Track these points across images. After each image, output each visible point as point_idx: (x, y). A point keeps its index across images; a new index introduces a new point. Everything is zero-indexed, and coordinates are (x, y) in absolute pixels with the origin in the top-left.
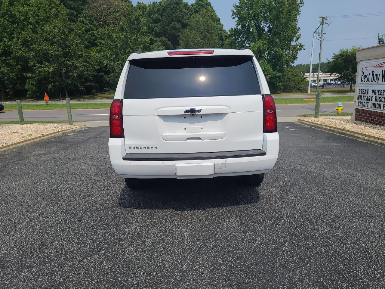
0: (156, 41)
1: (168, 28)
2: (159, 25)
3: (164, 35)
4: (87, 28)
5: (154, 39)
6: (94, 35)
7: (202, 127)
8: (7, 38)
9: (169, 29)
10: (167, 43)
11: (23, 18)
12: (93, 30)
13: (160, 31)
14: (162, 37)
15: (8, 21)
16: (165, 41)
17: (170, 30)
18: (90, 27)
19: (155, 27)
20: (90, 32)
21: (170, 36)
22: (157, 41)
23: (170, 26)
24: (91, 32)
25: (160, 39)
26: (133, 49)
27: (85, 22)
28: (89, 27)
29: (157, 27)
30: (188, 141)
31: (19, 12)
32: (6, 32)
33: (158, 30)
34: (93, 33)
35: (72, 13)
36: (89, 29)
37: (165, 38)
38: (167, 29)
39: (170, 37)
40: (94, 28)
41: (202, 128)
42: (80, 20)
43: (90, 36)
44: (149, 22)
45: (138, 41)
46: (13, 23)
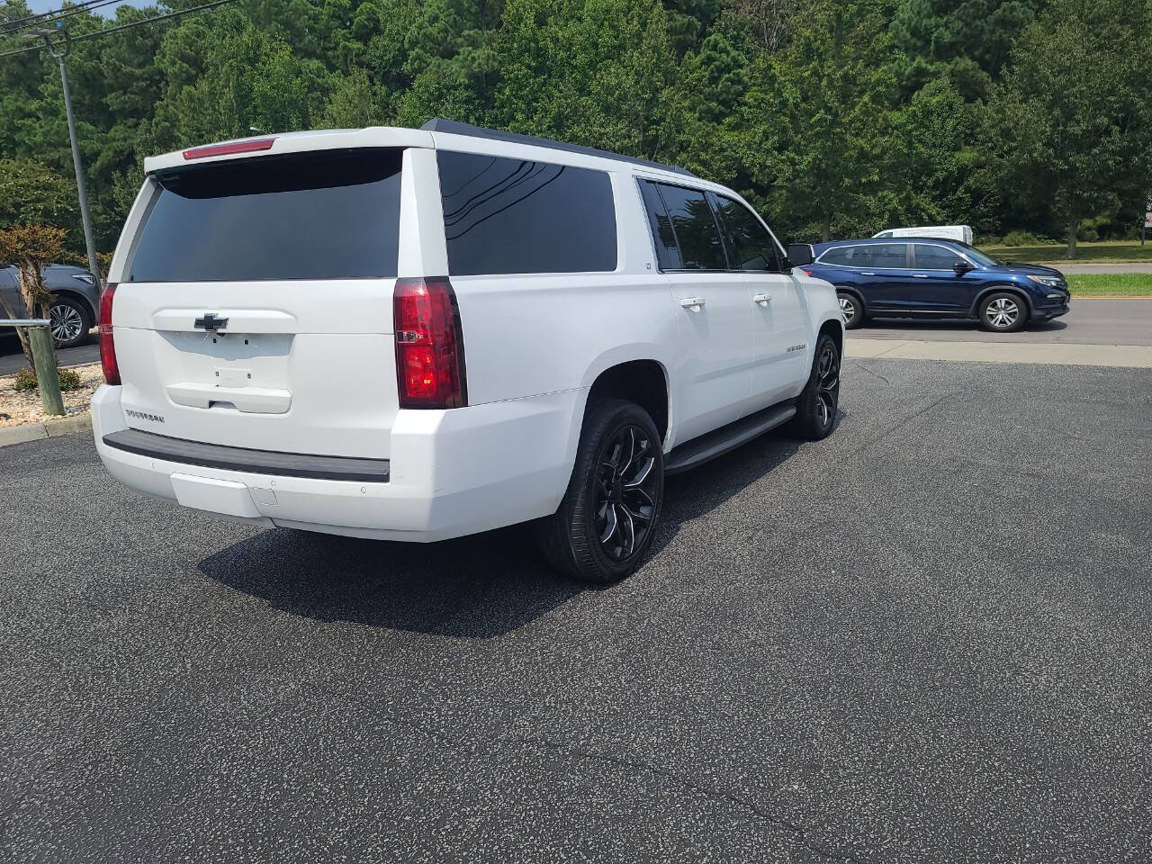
0: (936, 75)
1: (985, 24)
2: (953, 19)
3: (970, 51)
4: (723, 63)
5: (929, 67)
6: (739, 82)
7: (249, 371)
8: (523, 112)
9: (987, 28)
10: (973, 77)
11: (562, 54)
12: (741, 66)
13: (954, 40)
14: (961, 57)
15: (529, 67)
16: (968, 70)
17: (993, 32)
18: (733, 58)
19: (937, 26)
20: (729, 73)
21: (987, 51)
22: (939, 72)
23: (991, 18)
24: (734, 74)
25: (949, 67)
26: (834, 111)
27: (721, 45)
28: (729, 59)
29: (946, 26)
30: (214, 409)
31: (556, 40)
32: (521, 98)
33: (947, 37)
34: (738, 74)
35: (690, 24)
36: (728, 66)
37: (970, 62)
38: (980, 28)
39: (987, 57)
40: (743, 59)
41: (249, 376)
42: (709, 41)
43: (729, 83)
44: (919, 13)
45: (855, 84)
46: (537, 71)
